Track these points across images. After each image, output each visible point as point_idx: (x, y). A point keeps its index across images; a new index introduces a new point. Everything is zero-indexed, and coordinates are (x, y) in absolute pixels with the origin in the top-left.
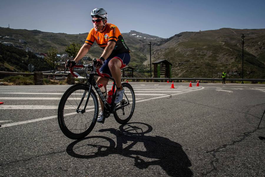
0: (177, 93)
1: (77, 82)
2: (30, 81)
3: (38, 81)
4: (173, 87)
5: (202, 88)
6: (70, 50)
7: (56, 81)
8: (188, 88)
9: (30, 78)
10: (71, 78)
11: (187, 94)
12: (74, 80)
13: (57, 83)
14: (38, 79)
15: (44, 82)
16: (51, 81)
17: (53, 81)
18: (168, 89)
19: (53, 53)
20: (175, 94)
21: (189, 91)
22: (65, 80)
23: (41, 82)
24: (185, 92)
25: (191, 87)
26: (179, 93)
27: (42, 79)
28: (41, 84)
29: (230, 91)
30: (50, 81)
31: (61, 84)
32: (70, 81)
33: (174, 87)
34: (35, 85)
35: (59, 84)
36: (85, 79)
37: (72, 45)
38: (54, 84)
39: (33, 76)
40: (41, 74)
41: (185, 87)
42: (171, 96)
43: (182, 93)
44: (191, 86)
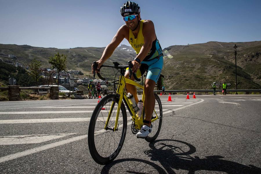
0: (178, 107)
1: (62, 96)
2: (3, 97)
3: (13, 96)
4: (170, 100)
5: (201, 100)
6: (54, 60)
7: (36, 96)
8: (187, 100)
9: (4, 93)
10: (54, 91)
11: (191, 108)
12: (58, 94)
13: (37, 98)
14: (13, 93)
15: (21, 97)
16: (31, 96)
17: (32, 95)
18: (165, 102)
19: (36, 65)
20: (177, 109)
21: (190, 104)
22: (47, 95)
23: (16, 97)
24: (188, 106)
25: (189, 100)
26: (181, 107)
27: (18, 94)
28: (17, 100)
29: (236, 103)
30: (29, 96)
31: (41, 99)
32: (53, 95)
33: (172, 100)
34: (10, 100)
35: (40, 99)
36: (70, 93)
37: (57, 55)
38: (33, 100)
39: (7, 91)
40: (17, 88)
41: (181, 99)
42: (173, 112)
43: (184, 107)
44: (188, 98)
